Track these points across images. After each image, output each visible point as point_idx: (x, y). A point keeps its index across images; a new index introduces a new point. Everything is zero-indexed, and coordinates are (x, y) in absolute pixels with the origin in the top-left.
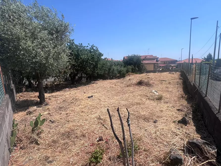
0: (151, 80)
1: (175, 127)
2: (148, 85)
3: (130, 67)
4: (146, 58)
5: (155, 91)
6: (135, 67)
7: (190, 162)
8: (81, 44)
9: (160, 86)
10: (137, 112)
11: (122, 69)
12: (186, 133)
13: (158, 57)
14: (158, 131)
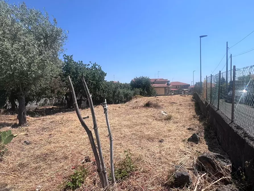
0: (161, 102)
1: (185, 146)
2: (156, 106)
3: (138, 90)
4: (156, 82)
5: (164, 112)
6: (143, 90)
7: (200, 180)
8: (82, 62)
9: (170, 108)
10: (141, 132)
11: (129, 91)
12: (197, 151)
13: (168, 80)
14: (164, 151)
